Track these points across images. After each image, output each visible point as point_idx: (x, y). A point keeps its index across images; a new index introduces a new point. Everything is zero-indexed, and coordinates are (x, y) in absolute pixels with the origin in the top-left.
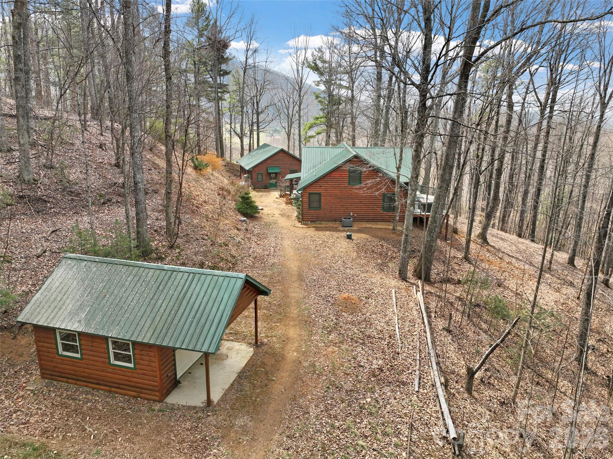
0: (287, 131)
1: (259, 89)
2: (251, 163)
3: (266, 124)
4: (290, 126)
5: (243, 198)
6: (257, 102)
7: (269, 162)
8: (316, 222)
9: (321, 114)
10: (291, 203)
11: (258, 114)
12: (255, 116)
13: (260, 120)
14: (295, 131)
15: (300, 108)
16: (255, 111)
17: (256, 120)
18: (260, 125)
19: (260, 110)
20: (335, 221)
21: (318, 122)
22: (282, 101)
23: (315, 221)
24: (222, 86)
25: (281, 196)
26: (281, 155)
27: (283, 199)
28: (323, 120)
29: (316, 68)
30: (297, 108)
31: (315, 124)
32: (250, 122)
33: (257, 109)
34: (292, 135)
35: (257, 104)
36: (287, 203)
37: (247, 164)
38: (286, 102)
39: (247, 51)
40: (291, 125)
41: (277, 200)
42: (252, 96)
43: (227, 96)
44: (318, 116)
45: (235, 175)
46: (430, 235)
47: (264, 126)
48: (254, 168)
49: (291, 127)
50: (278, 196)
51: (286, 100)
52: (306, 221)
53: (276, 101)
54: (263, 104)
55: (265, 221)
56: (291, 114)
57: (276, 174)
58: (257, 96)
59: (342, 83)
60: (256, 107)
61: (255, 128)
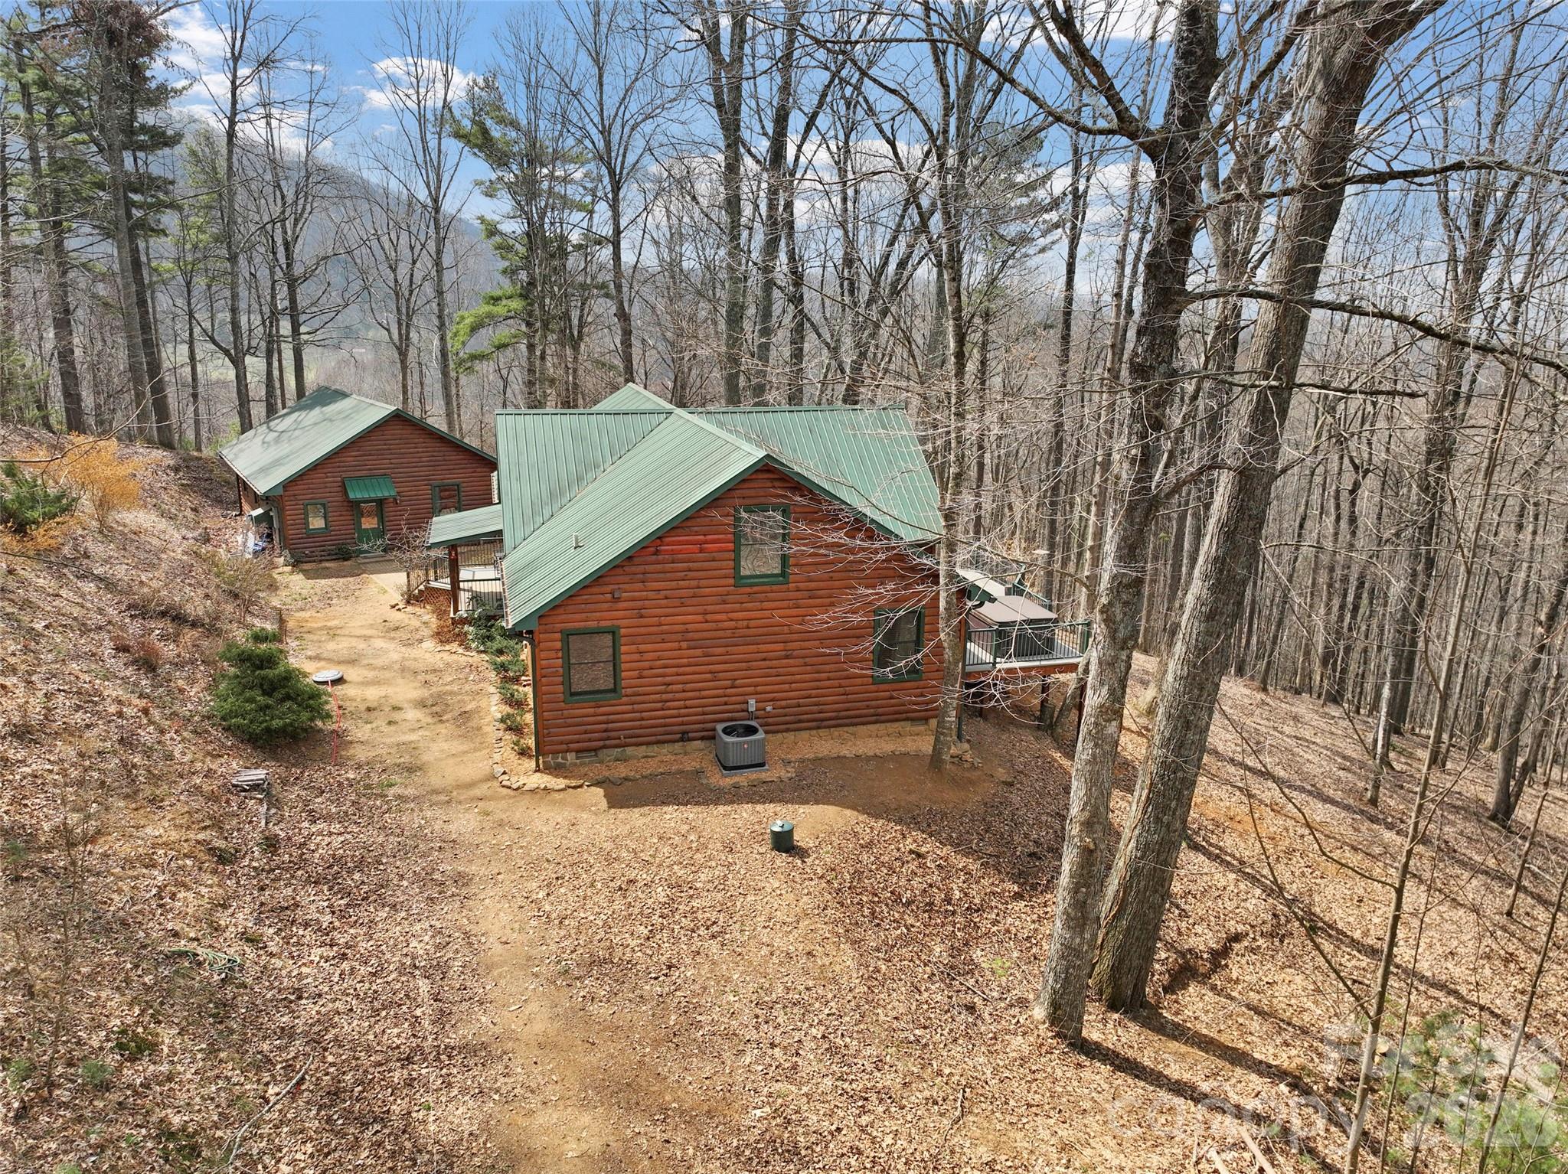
0: (396, 336)
1: (290, 197)
2: (277, 463)
3: (326, 318)
4: (406, 321)
5: (244, 659)
6: (286, 245)
7: (349, 459)
8: (602, 754)
9: (507, 286)
10: (462, 639)
11: (292, 284)
12: (283, 292)
13: (302, 302)
14: (425, 338)
15: (438, 263)
16: (279, 274)
17: (287, 303)
18: (302, 318)
19: (298, 270)
20: (685, 737)
21: (500, 310)
22: (374, 243)
23: (596, 750)
24: (146, 183)
25: (412, 598)
26: (397, 430)
27: (418, 610)
28: (516, 304)
29: (482, 142)
30: (425, 263)
31: (490, 316)
32: (266, 310)
33: (289, 265)
34: (412, 353)
35: (287, 249)
36: (442, 636)
37: (264, 470)
38: (387, 245)
39: (236, 59)
40: (409, 317)
41: (396, 616)
42: (266, 219)
43: (170, 220)
44: (498, 293)
45: (218, 501)
46: (1158, 820)
47: (316, 323)
48: (289, 484)
49: (408, 326)
50: (397, 598)
51: (385, 239)
52: (555, 753)
53: (353, 241)
54: (306, 251)
55: (361, 754)
56: (405, 283)
57: (381, 503)
58: (284, 221)
59: (570, 190)
60: (283, 260)
61: (285, 327)
